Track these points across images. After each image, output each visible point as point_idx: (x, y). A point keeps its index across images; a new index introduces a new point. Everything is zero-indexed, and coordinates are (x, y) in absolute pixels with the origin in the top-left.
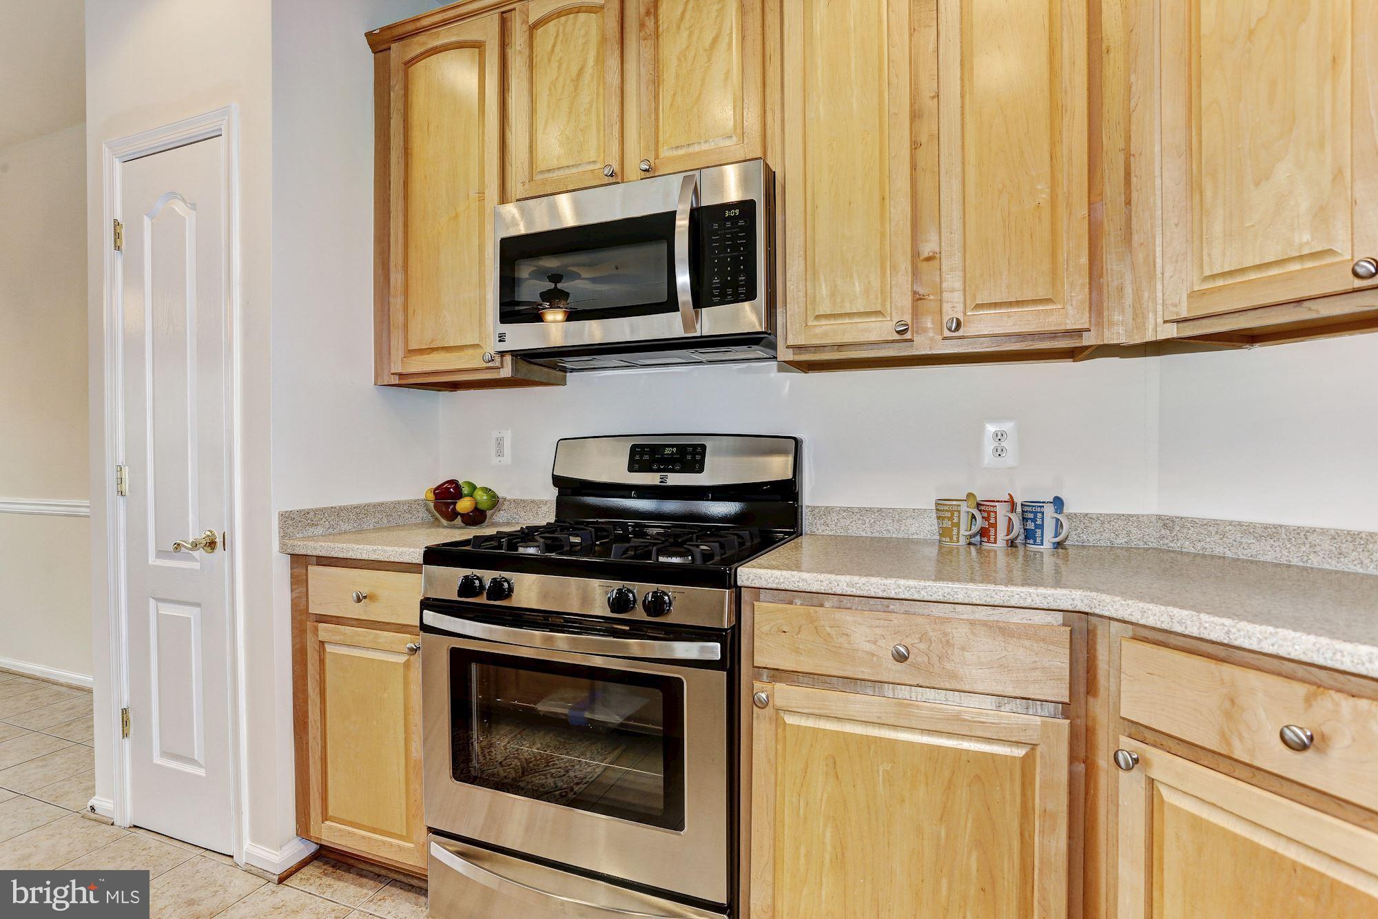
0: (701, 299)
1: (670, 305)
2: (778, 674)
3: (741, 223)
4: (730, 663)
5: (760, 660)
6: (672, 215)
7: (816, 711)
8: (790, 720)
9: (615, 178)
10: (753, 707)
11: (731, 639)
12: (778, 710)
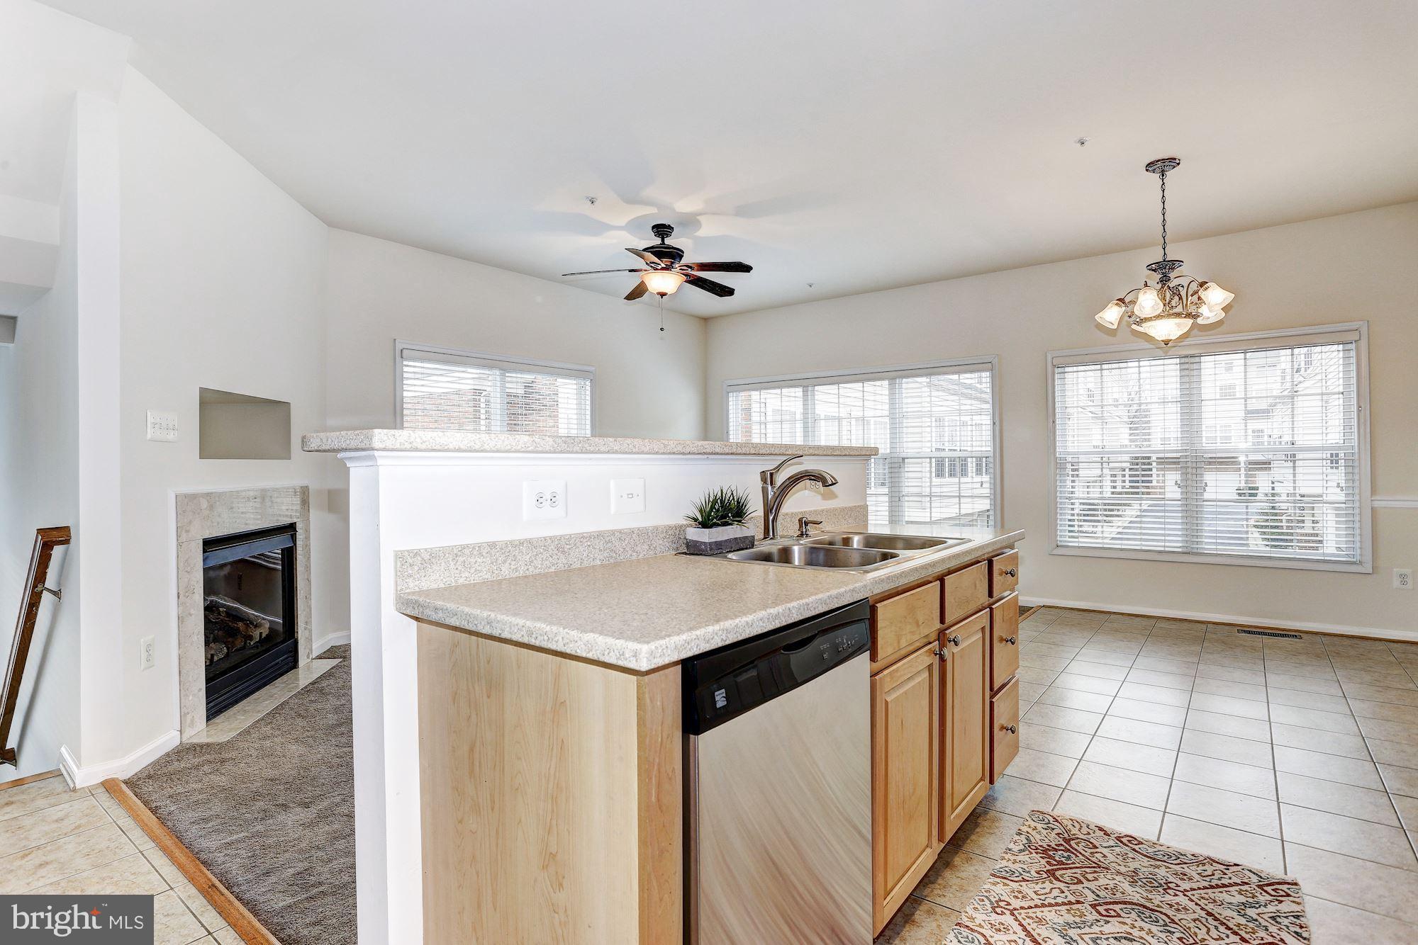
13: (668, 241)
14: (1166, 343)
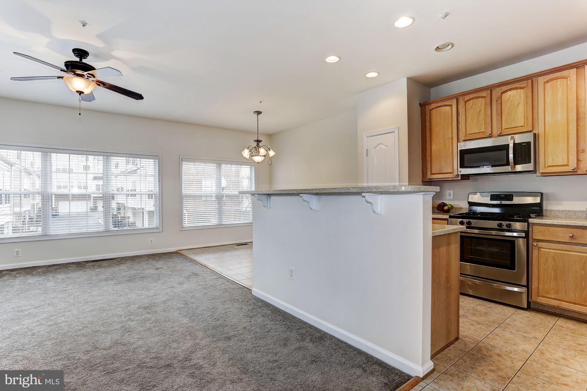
0: (516, 163)
1: (508, 164)
2: (539, 241)
3: (527, 147)
4: (527, 237)
5: (534, 237)
6: (508, 145)
7: (549, 248)
8: (542, 250)
9: (490, 136)
10: (533, 246)
11: (527, 233)
12: (539, 248)
13: (84, 61)
14: (258, 163)
